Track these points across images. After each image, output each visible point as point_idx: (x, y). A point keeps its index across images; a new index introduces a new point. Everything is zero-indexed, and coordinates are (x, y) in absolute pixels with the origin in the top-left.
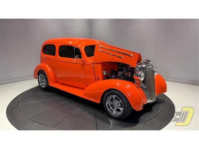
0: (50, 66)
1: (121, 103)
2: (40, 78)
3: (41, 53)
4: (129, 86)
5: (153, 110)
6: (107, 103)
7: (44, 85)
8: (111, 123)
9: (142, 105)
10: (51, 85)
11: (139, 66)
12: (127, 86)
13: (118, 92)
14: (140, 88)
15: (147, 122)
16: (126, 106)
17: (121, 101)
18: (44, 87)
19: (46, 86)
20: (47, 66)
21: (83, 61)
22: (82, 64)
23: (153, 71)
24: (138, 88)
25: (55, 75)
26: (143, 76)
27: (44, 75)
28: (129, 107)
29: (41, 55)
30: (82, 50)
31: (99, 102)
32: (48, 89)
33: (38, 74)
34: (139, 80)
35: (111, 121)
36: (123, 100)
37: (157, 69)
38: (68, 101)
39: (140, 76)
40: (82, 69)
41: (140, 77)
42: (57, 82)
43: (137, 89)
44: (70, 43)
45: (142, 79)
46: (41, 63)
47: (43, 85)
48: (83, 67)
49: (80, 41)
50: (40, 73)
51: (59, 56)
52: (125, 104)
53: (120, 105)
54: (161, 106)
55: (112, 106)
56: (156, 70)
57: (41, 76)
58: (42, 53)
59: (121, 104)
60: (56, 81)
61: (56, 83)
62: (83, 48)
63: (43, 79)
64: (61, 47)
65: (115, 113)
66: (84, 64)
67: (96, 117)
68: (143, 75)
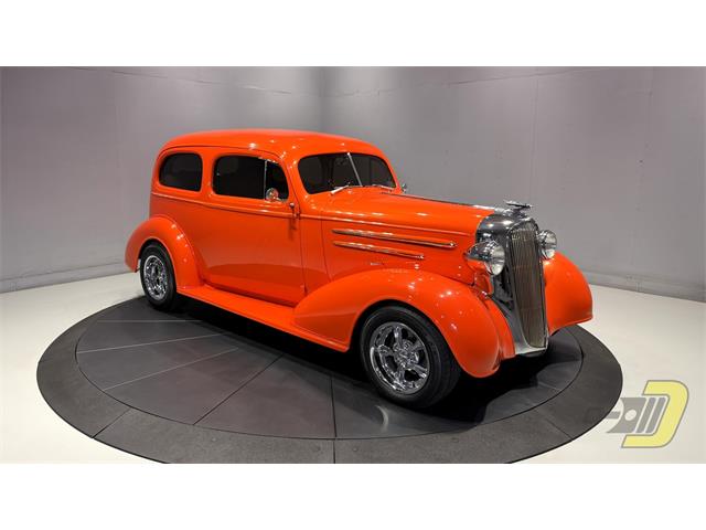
0: (183, 228)
1: (420, 351)
2: (146, 268)
3: (154, 182)
4: (449, 293)
5: (540, 383)
6: (372, 349)
7: (160, 292)
8: (386, 418)
9: (494, 360)
10: (183, 290)
11: (491, 226)
12: (443, 292)
13: (409, 312)
14: (490, 303)
15: (513, 420)
16: (439, 361)
17: (420, 344)
18: (160, 297)
19: (168, 293)
20: (174, 226)
21: (293, 207)
22: (289, 218)
23: (537, 243)
24: (483, 301)
25: (199, 259)
26: (500, 258)
27: (162, 258)
28: (448, 362)
29: (154, 189)
30: (292, 170)
31: (347, 349)
32: (176, 306)
33: (142, 255)
34: (484, 272)
35: (386, 413)
36: (429, 339)
37: (554, 237)
38: (243, 344)
39: (489, 259)
40: (291, 237)
41: (487, 261)
42: (204, 281)
43: (480, 304)
44: (253, 145)
45: (498, 269)
46: (151, 215)
47: (157, 293)
48: (295, 229)
49: (284, 141)
50: (148, 249)
51: (212, 192)
52: (435, 352)
53: (417, 359)
54: (570, 370)
55: (390, 359)
56: (549, 240)
57: (152, 260)
58: (158, 183)
59: (421, 353)
60: (200, 277)
61: (202, 285)
62: (295, 163)
63: (156, 271)
64: (219, 162)
65: (398, 386)
66: (295, 219)
67: (335, 396)
68: (502, 254)
